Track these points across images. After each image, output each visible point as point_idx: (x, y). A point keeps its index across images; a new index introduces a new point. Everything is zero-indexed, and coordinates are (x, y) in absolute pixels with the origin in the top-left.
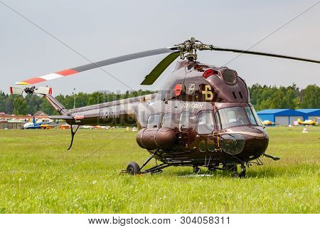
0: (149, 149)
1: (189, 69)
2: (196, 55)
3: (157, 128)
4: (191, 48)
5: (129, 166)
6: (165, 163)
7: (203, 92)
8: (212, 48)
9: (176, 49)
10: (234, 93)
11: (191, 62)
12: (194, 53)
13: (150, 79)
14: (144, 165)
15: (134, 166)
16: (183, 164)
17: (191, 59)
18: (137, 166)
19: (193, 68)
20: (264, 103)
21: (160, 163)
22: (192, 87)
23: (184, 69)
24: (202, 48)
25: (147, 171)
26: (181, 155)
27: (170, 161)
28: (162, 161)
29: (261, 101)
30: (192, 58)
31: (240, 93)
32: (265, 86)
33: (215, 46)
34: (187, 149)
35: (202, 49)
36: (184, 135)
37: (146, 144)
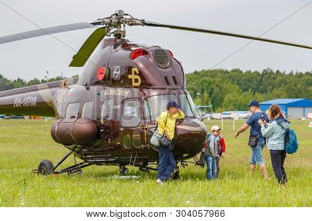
0: (66, 144)
1: (115, 48)
2: (124, 32)
3: (75, 119)
4: (119, 23)
5: (42, 165)
6: (86, 162)
7: (130, 76)
8: (144, 23)
9: (99, 23)
10: (166, 78)
11: (118, 40)
12: (122, 29)
13: (78, 60)
14: (60, 164)
15: (47, 165)
16: (107, 163)
17: (118, 36)
18: (51, 164)
19: (119, 47)
20: (276, 92)
21: (79, 161)
22: (117, 70)
23: (110, 48)
24: (132, 23)
25: (63, 171)
26: (103, 152)
27: (92, 158)
28: (82, 158)
29: (273, 89)
30: (120, 35)
31: (174, 78)
32: (278, 72)
33: (147, 21)
34: (110, 145)
35: (132, 25)
36: (107, 128)
37: (61, 138)
